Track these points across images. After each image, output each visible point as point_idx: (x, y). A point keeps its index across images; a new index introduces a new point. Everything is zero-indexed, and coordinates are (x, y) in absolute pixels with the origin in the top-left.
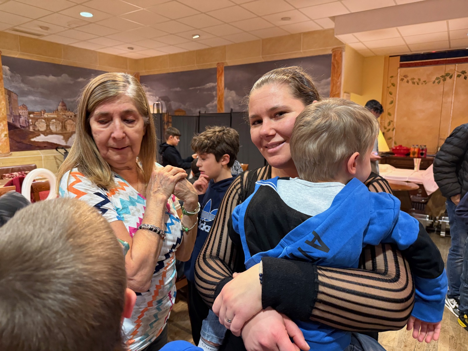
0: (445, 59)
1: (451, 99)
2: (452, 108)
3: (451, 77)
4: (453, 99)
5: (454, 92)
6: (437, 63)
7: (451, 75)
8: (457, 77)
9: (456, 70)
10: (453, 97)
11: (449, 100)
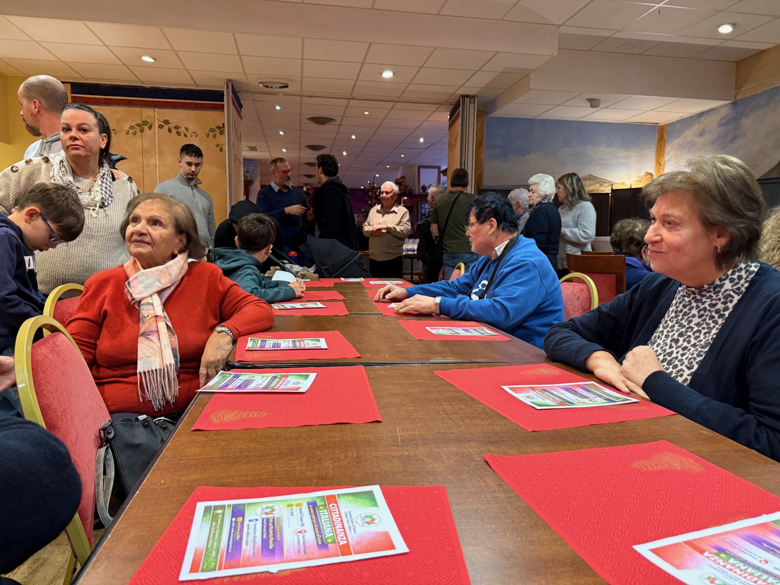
0: (139, 99)
1: (155, 160)
2: (158, 175)
3: (150, 128)
4: (157, 161)
5: (157, 151)
6: (128, 104)
7: (150, 124)
8: (159, 128)
9: (156, 117)
10: (157, 158)
11: (152, 162)
